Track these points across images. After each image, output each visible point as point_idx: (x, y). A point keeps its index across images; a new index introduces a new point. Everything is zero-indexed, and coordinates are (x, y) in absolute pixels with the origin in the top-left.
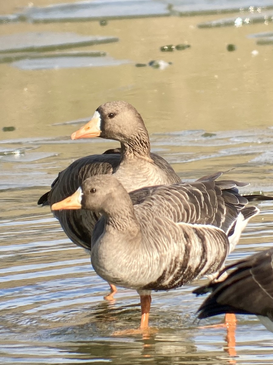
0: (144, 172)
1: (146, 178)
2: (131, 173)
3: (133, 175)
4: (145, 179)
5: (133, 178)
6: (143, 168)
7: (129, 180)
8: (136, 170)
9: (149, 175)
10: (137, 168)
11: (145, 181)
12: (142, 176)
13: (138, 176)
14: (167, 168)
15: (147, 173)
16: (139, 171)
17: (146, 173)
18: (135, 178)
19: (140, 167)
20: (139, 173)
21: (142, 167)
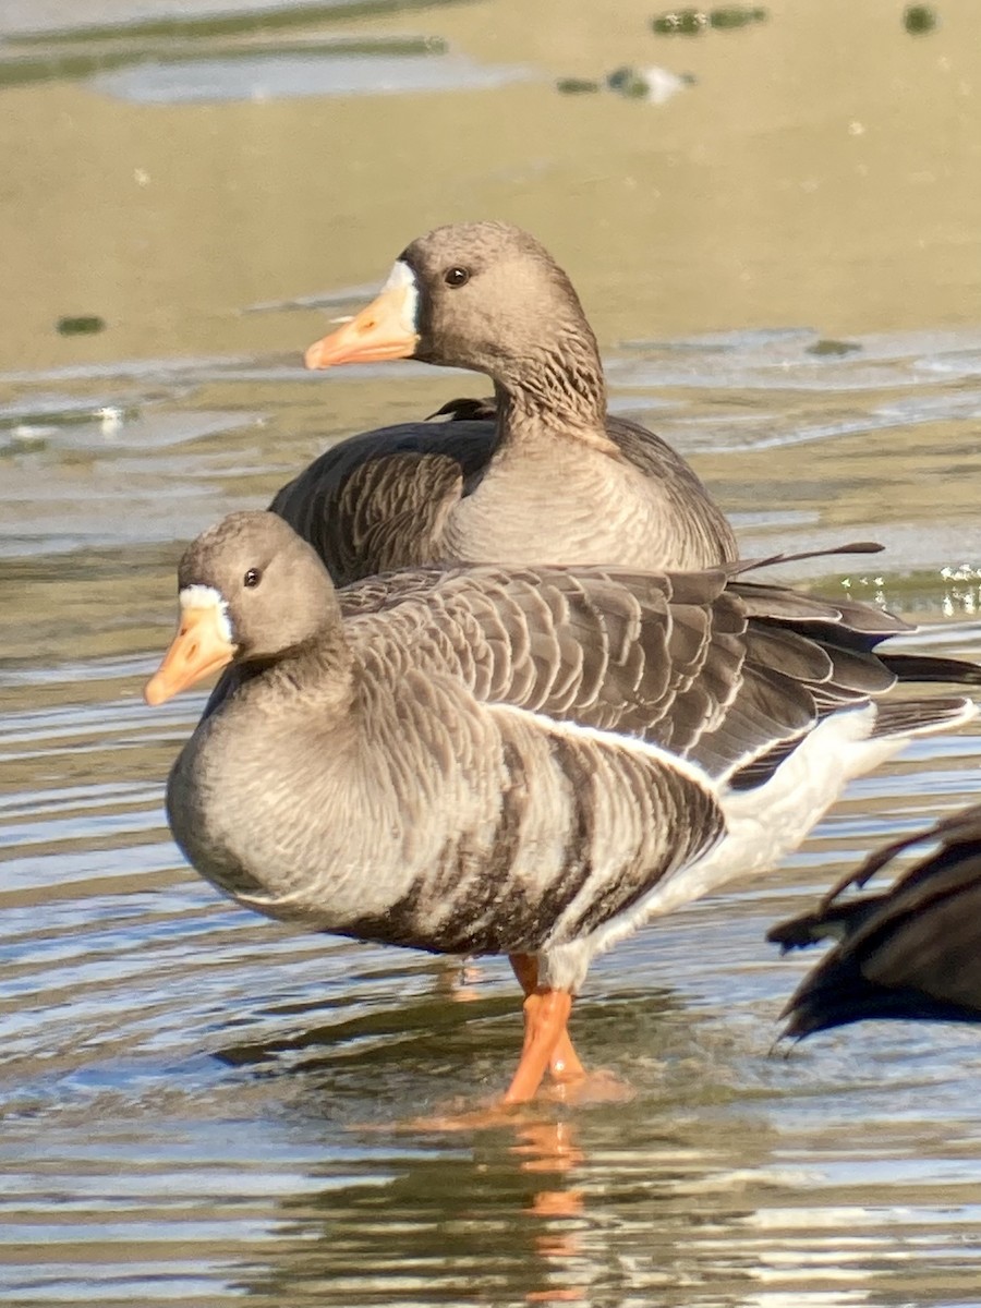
0: (582, 485)
1: (590, 507)
2: (532, 492)
3: (538, 498)
4: (585, 513)
5: (540, 507)
6: (576, 473)
7: (521, 515)
8: (549, 477)
9: (598, 498)
10: (554, 472)
11: (583, 520)
12: (570, 501)
13: (559, 501)
14: (671, 473)
15: (591, 492)
16: (562, 483)
17: (587, 488)
18: (545, 506)
19: (567, 465)
20: (563, 488)
21: (574, 467)
